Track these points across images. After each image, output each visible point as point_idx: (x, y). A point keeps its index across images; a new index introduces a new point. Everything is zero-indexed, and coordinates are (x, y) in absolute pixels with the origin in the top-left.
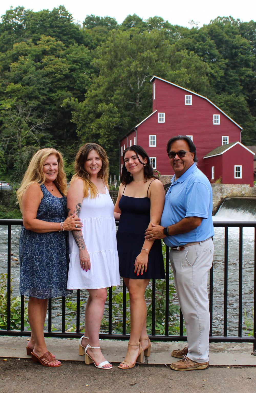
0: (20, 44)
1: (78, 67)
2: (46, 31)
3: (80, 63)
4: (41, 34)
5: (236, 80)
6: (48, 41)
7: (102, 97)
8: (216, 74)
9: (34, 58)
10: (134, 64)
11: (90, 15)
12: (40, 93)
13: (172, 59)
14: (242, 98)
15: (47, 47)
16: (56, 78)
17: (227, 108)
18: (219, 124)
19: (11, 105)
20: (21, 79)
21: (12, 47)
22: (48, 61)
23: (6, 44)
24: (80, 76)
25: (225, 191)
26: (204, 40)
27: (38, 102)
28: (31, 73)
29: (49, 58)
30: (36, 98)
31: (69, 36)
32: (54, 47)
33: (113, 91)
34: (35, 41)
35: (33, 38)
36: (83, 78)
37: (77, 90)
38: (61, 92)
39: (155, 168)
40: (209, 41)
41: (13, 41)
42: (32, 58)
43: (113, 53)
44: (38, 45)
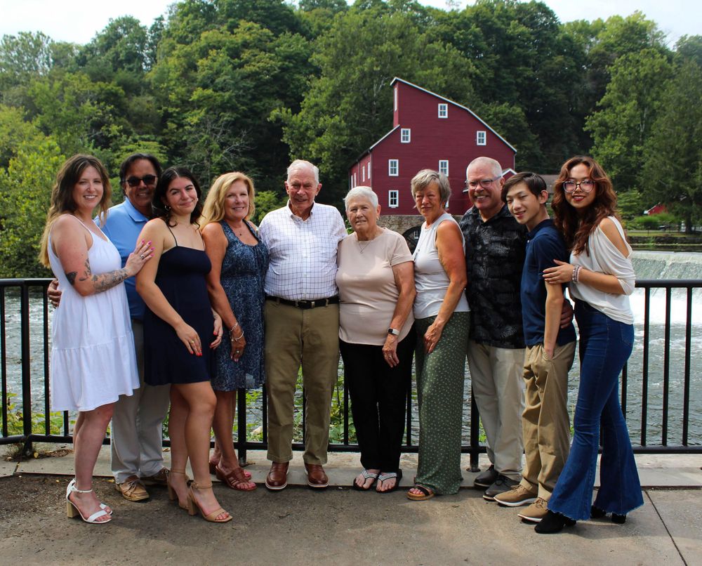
0: (211, 32)
1: (291, 65)
2: (246, 14)
3: (295, 60)
4: (241, 18)
5: (511, 83)
6: (250, 29)
7: (325, 107)
8: (483, 76)
9: (231, 52)
10: (369, 60)
12: (239, 102)
13: (422, 53)
14: (519, 110)
15: (248, 37)
16: (262, 80)
17: (498, 122)
18: (485, 144)
19: (199, 119)
20: (213, 81)
21: (200, 37)
22: (249, 56)
23: (191, 32)
24: (294, 77)
26: (467, 26)
27: (236, 114)
28: (226, 74)
29: (252, 52)
30: (234, 108)
32: (258, 37)
33: (340, 98)
34: (232, 28)
35: (229, 24)
36: (299, 80)
37: (290, 98)
38: (267, 101)
39: (397, 205)
40: (474, 28)
41: (200, 28)
42: (227, 52)
43: (339, 46)
44: (236, 34)
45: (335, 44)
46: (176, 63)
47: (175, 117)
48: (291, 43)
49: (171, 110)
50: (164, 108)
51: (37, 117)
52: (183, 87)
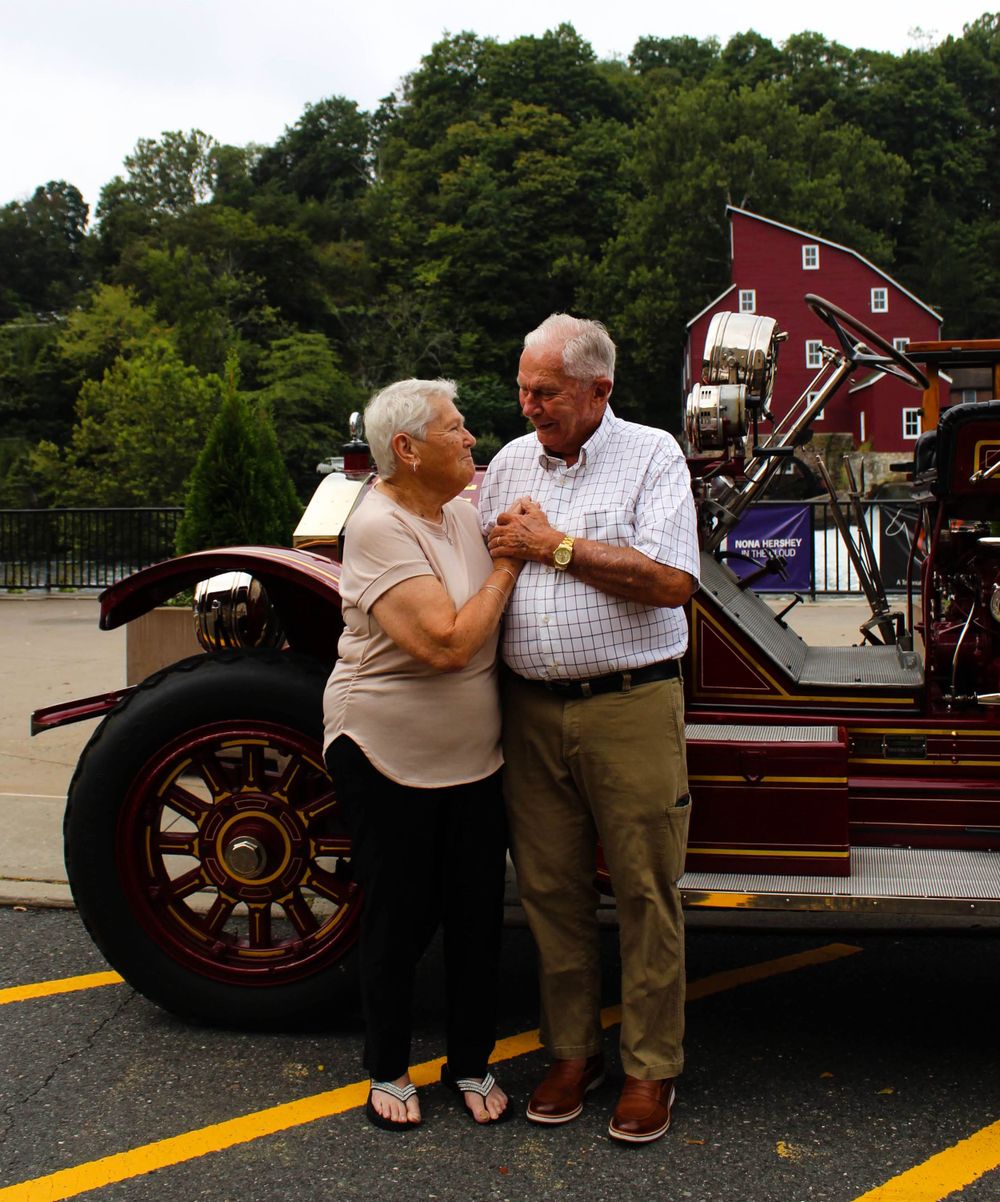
0: (463, 126)
1: (600, 175)
2: (525, 90)
3: (606, 166)
4: (515, 97)
6: (529, 116)
7: (641, 251)
9: (495, 158)
10: (710, 170)
11: (646, 36)
12: (508, 245)
15: (524, 131)
16: (547, 205)
18: (886, 310)
19: (438, 276)
20: (465, 209)
21: (446, 134)
22: (527, 164)
23: (432, 125)
24: (605, 197)
25: (882, 468)
27: (500, 266)
28: (486, 198)
29: (532, 157)
30: (497, 256)
31: (583, 99)
32: (543, 129)
33: (667, 234)
34: (497, 118)
35: (494, 108)
36: (612, 201)
38: (558, 239)
40: (945, 85)
41: (448, 118)
42: (489, 160)
43: (663, 145)
44: (506, 126)
45: (655, 143)
46: (405, 181)
47: (401, 274)
48: (601, 135)
49: (393, 262)
50: (383, 259)
51: (153, 299)
52: (414, 222)
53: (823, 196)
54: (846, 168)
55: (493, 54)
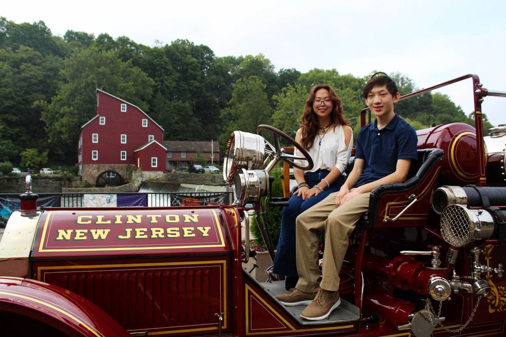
1: (52, 74)
2: (25, 41)
3: (55, 72)
4: (21, 43)
6: (26, 50)
7: (66, 102)
9: (13, 64)
10: (91, 76)
11: (70, 30)
12: (16, 95)
15: (24, 56)
16: (32, 83)
18: (147, 126)
22: (25, 67)
24: (53, 82)
25: (145, 176)
26: (161, 57)
27: (13, 102)
28: (9, 77)
29: (27, 65)
30: (12, 98)
32: (31, 56)
33: (75, 97)
34: (14, 50)
35: (13, 46)
36: (56, 83)
38: (35, 95)
39: (97, 159)
40: (165, 58)
42: (10, 64)
43: (75, 66)
44: (17, 53)
45: (72, 66)
48: (52, 60)
53: (128, 88)
54: (135, 81)
55: (13, 27)
